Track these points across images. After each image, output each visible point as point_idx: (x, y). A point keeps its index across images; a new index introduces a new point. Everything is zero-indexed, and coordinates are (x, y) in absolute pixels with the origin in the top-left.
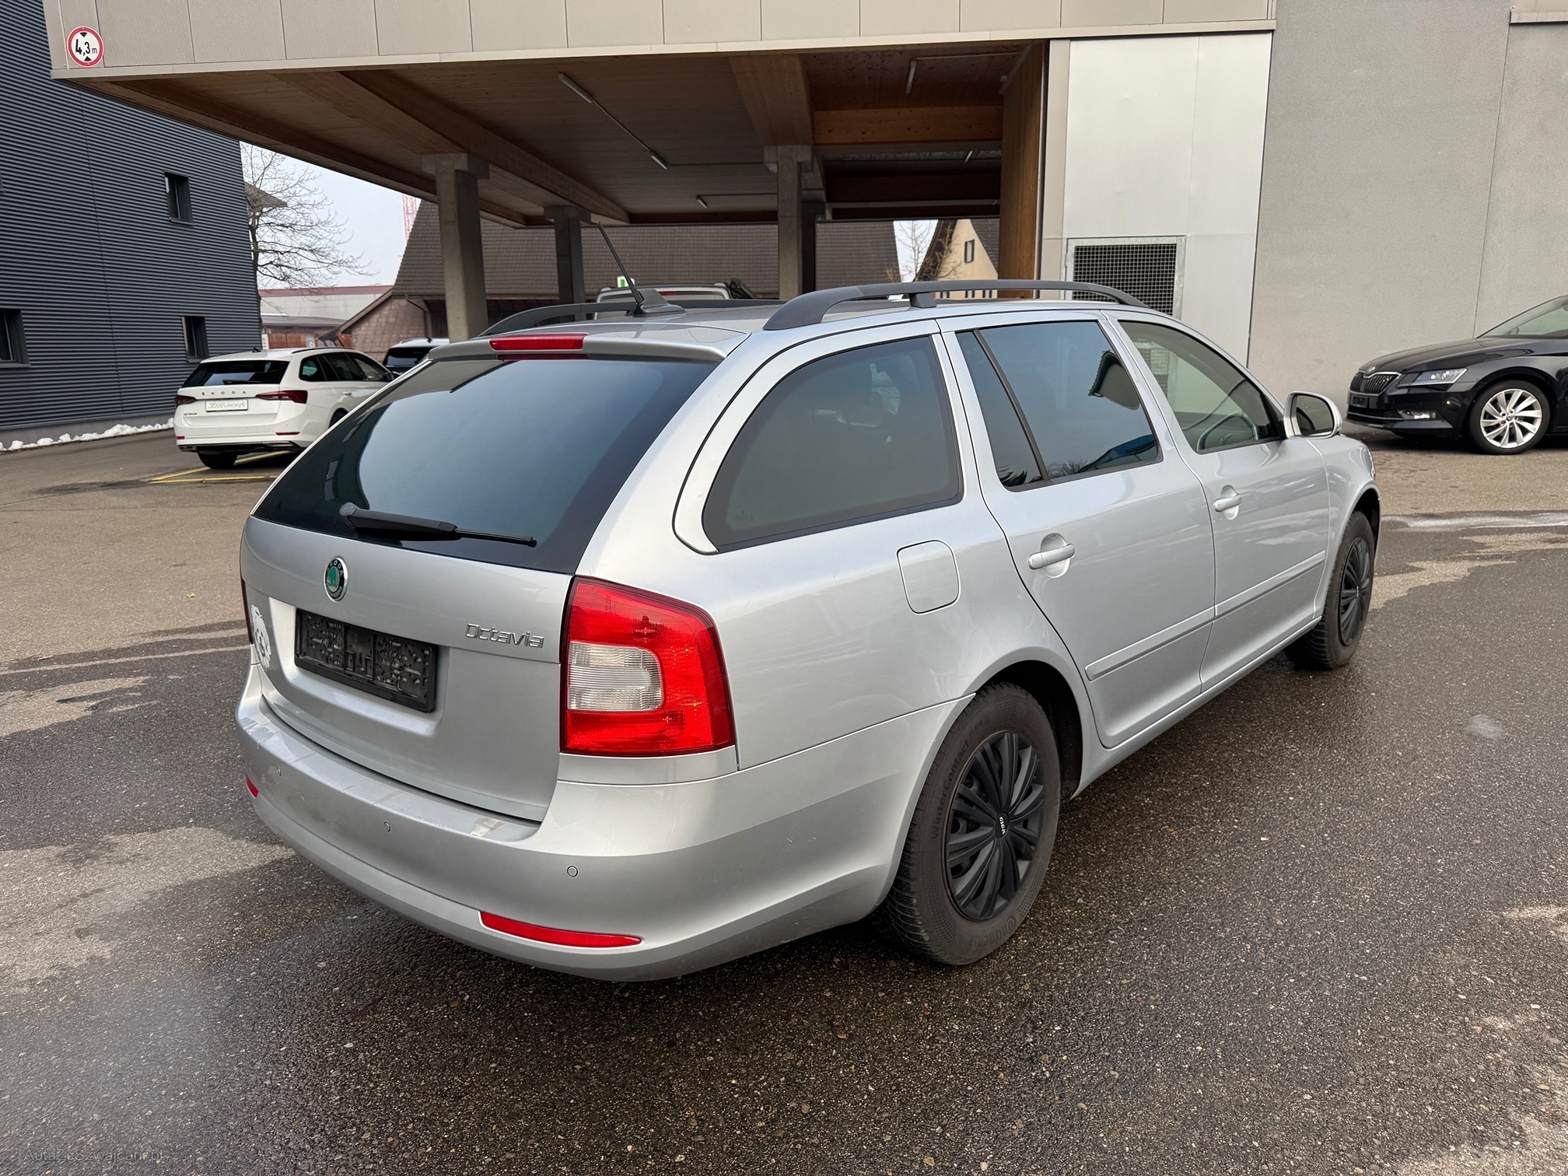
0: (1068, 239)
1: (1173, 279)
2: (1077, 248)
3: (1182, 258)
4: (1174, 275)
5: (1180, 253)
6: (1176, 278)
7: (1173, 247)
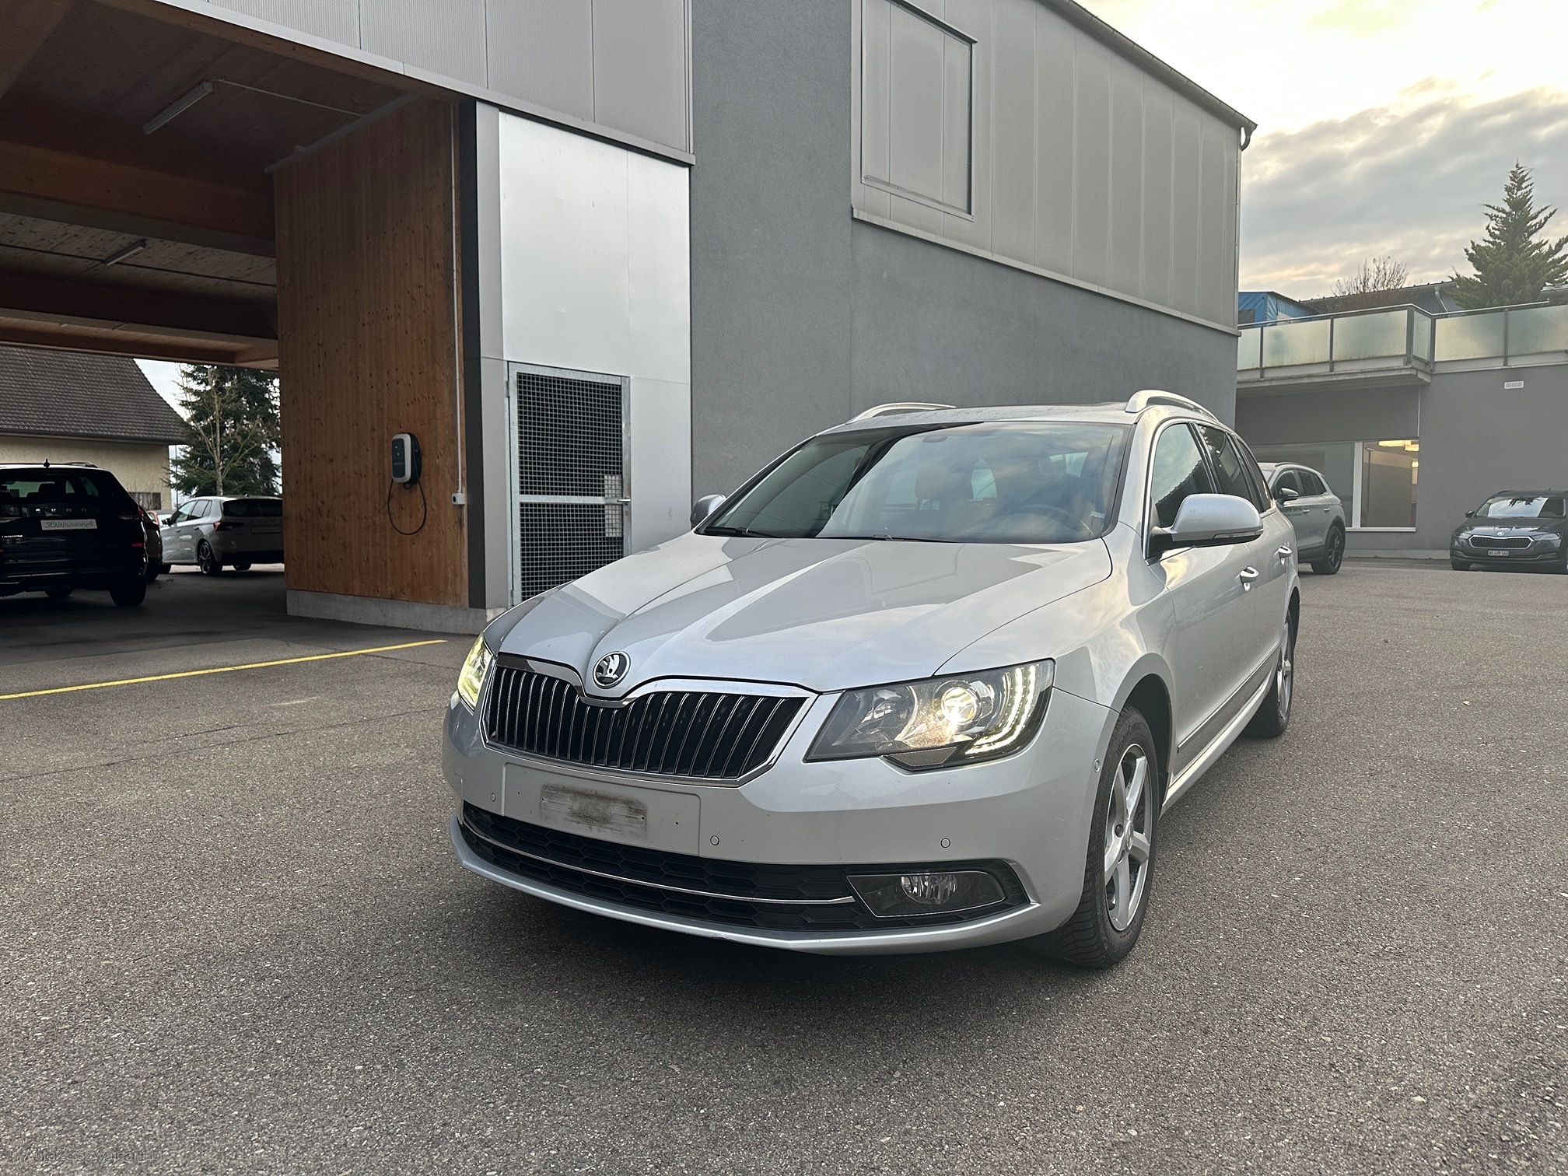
0: (508, 362)
1: (621, 426)
2: (520, 375)
3: (627, 402)
4: (621, 422)
5: (625, 395)
6: (623, 426)
7: (619, 388)
